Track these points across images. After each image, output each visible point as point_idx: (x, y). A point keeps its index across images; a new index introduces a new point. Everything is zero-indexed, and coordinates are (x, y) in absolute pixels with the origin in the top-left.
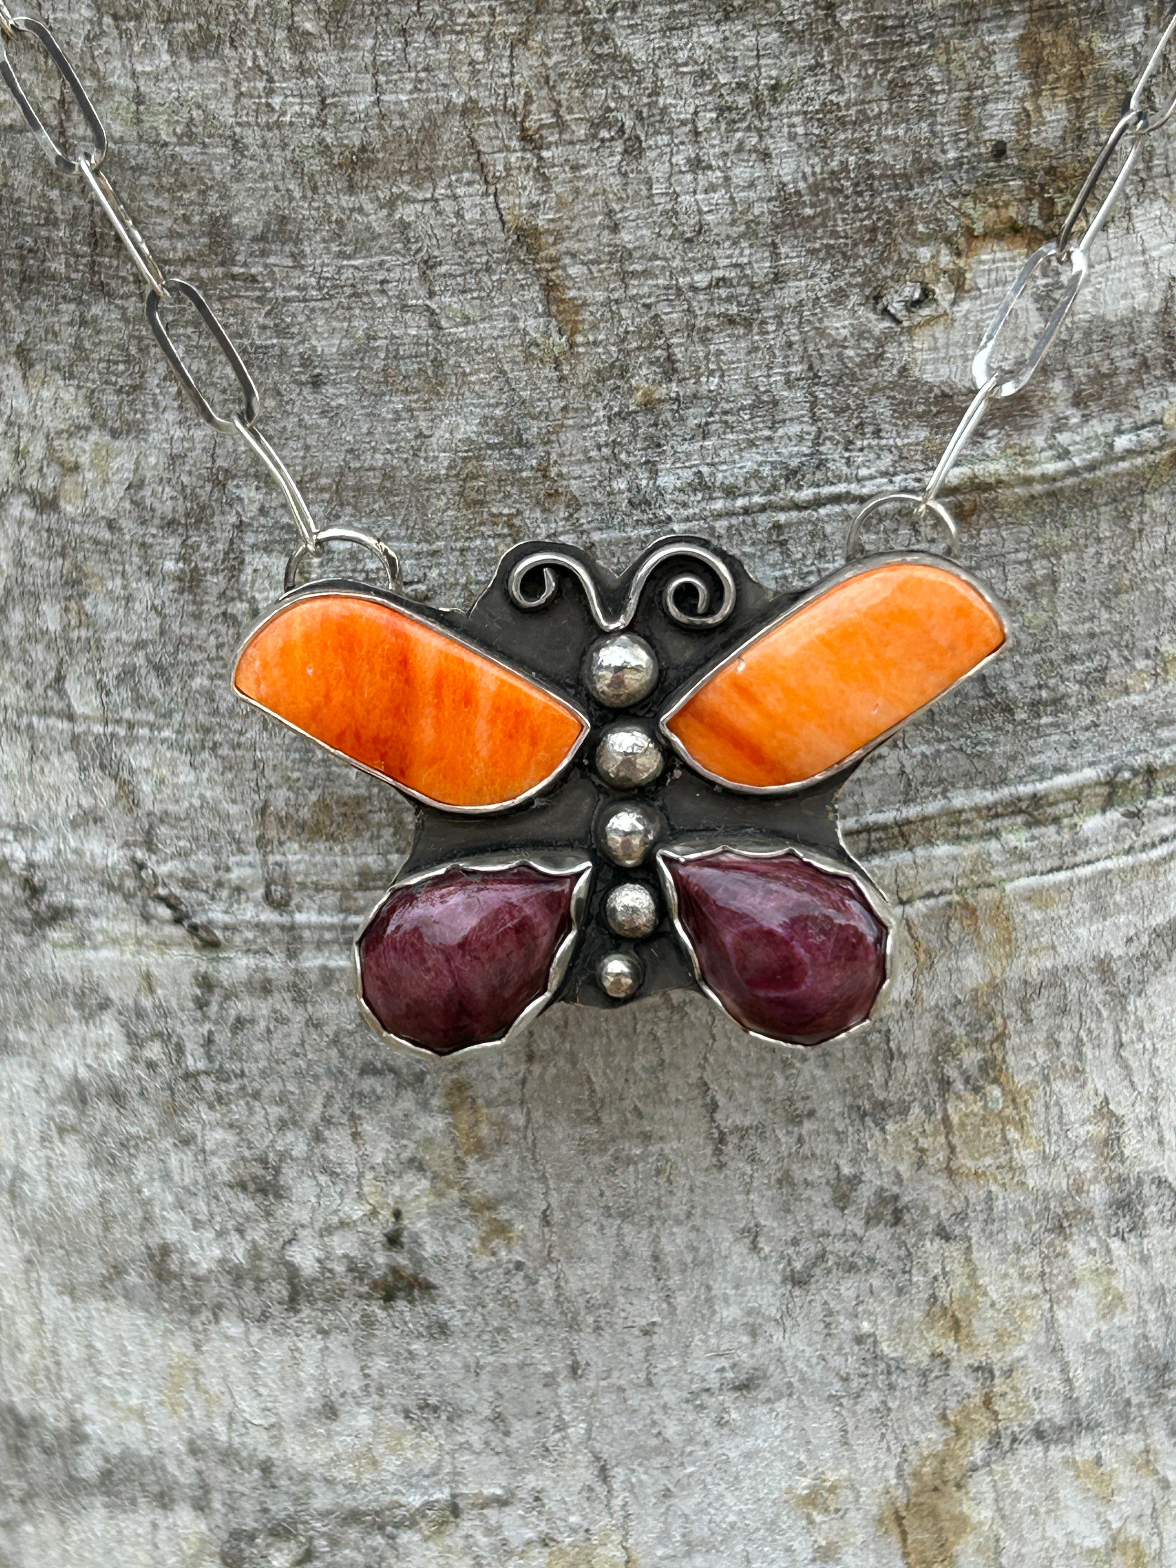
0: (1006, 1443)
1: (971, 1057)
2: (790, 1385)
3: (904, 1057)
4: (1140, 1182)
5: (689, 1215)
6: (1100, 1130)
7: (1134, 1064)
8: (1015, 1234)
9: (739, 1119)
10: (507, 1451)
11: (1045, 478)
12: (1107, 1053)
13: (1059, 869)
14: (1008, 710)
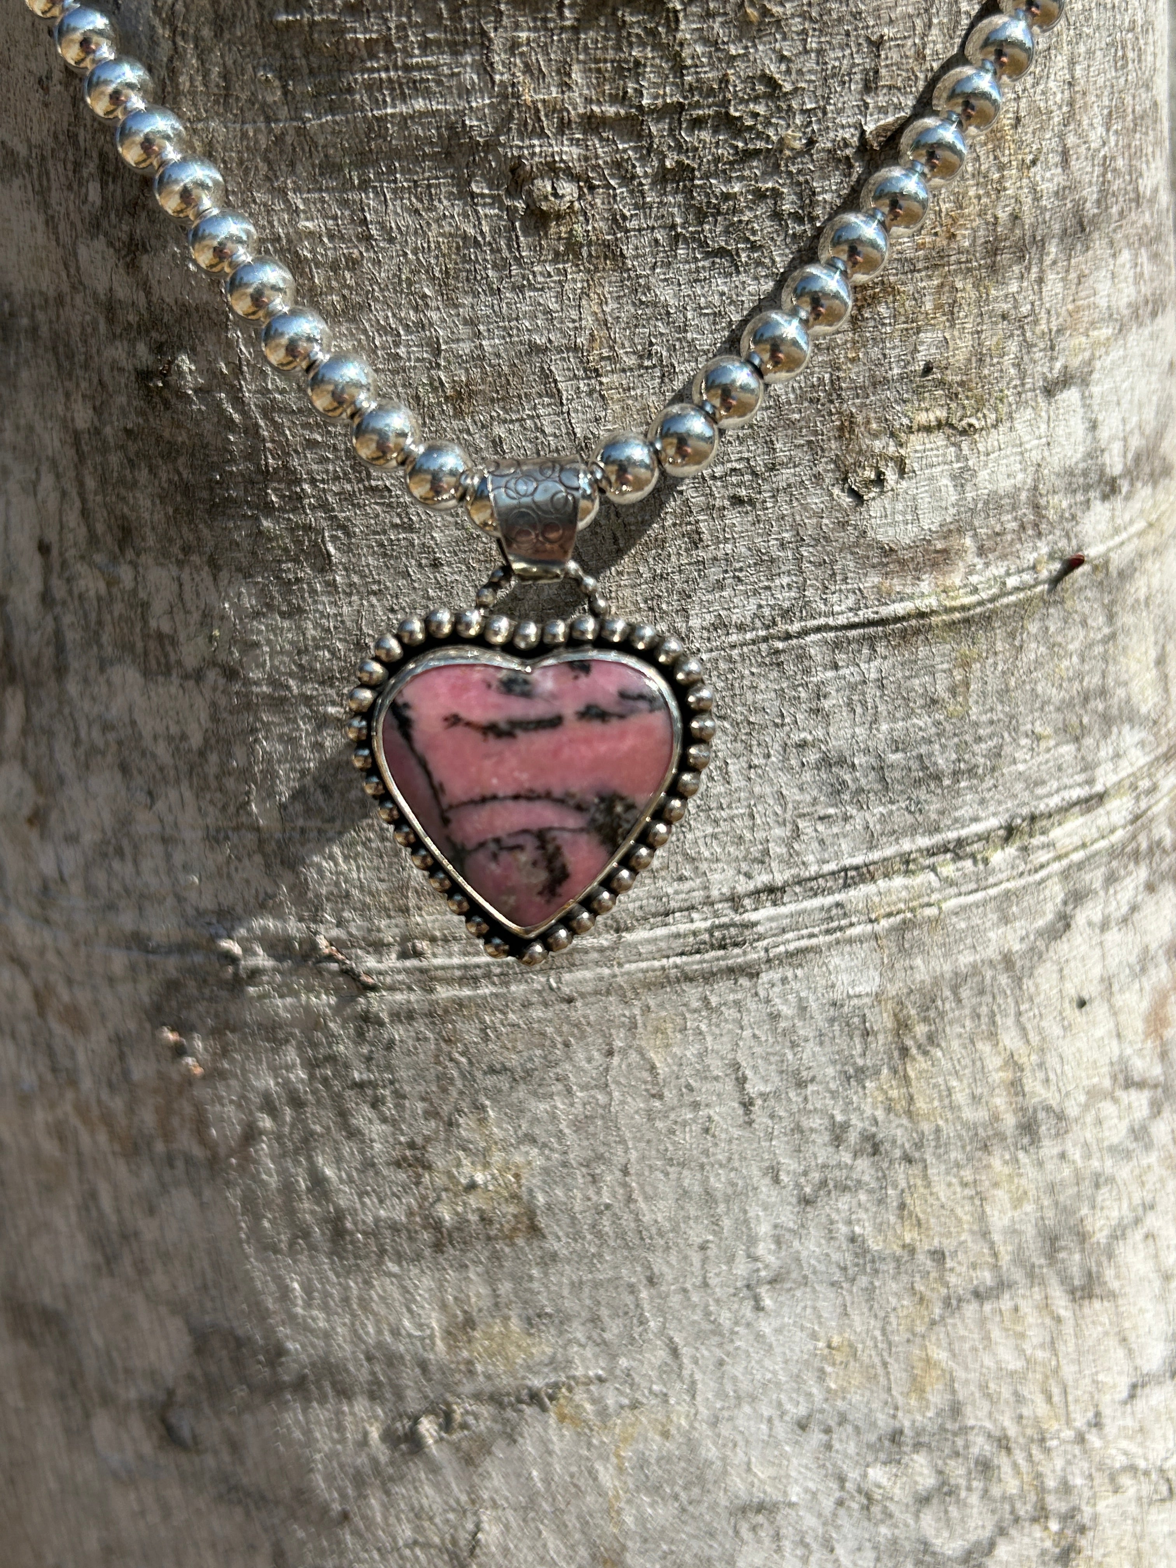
0: (954, 1302)
1: (921, 1030)
2: (805, 1277)
3: (875, 1034)
4: (1035, 1111)
5: (730, 1159)
6: (1008, 1075)
7: (1029, 1026)
8: (955, 1155)
9: (762, 1088)
10: (605, 1342)
11: (963, 608)
12: (1010, 1021)
13: (976, 891)
14: (937, 777)
